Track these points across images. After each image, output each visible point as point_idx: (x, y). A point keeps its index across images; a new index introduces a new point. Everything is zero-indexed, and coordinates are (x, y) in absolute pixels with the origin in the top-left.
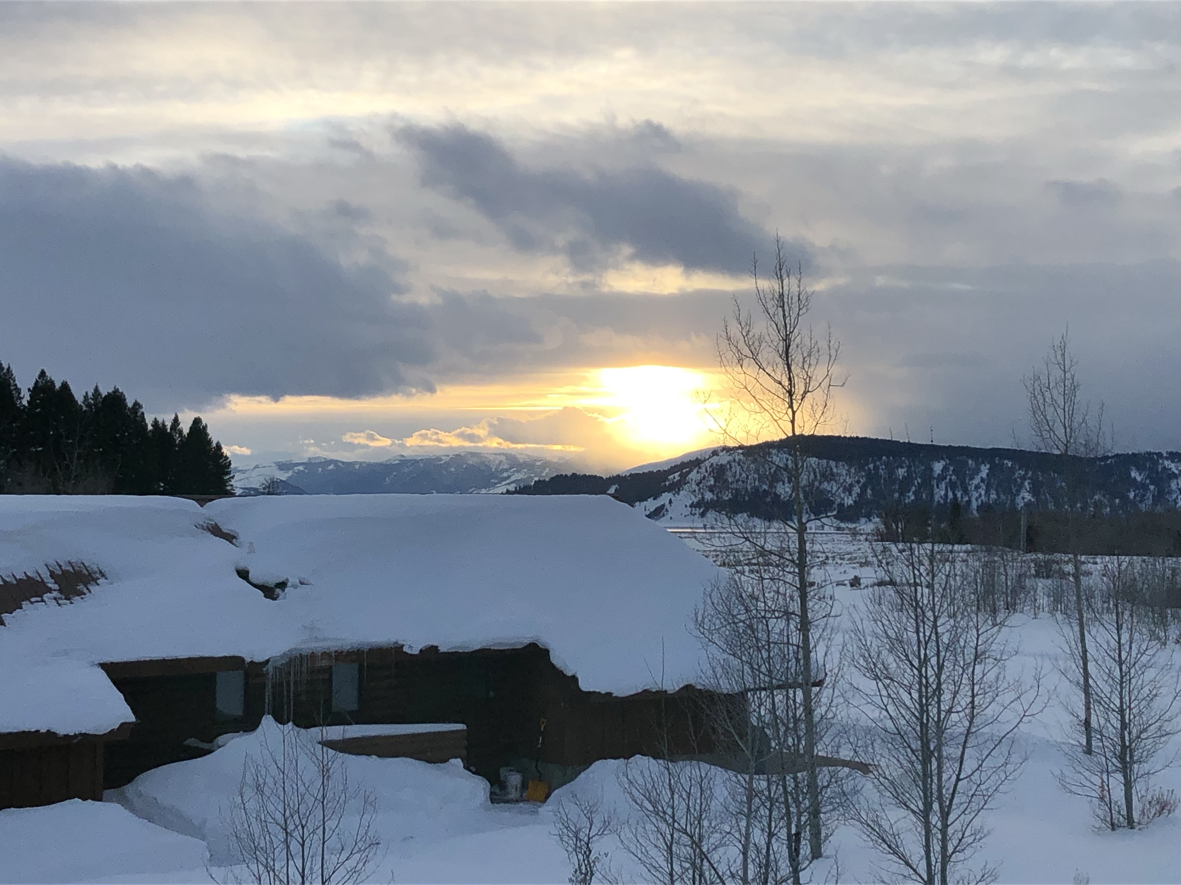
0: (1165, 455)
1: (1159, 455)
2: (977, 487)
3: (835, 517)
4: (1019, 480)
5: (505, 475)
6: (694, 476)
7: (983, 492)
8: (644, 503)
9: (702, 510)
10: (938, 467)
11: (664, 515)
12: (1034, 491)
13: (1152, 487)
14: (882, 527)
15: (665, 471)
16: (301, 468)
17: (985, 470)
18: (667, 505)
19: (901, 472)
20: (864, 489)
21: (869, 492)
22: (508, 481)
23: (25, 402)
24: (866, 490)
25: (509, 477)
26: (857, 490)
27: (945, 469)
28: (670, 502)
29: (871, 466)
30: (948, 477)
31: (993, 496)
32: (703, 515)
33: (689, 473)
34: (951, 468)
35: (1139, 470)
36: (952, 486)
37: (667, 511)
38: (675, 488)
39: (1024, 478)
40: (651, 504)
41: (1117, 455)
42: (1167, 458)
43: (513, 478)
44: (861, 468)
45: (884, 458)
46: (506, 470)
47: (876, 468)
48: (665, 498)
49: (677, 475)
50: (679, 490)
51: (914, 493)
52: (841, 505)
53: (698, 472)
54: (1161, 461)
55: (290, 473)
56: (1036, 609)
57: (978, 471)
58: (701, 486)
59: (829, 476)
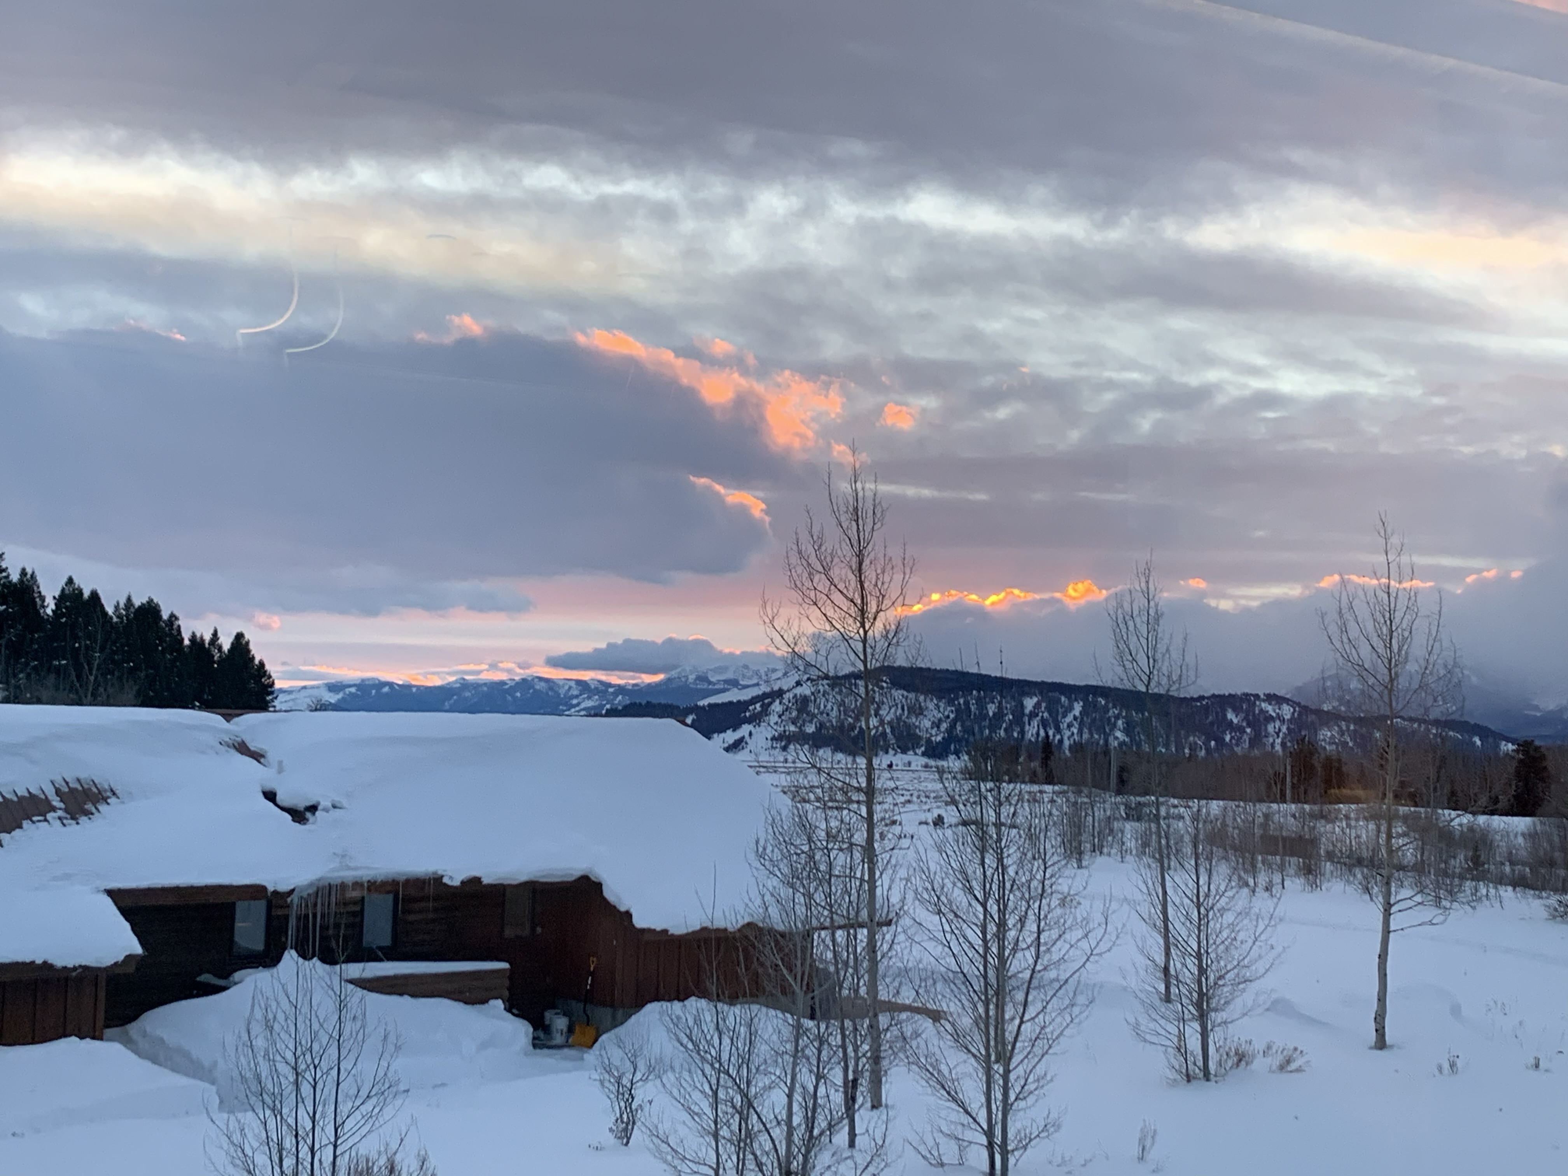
0: (1262, 696)
1: (1257, 696)
2: (1070, 726)
3: (924, 754)
4: (1113, 719)
5: (575, 702)
6: (777, 707)
7: (1075, 731)
8: (722, 735)
9: (783, 744)
10: (1029, 703)
11: (743, 748)
12: (1127, 731)
13: (1248, 730)
14: (970, 765)
15: (745, 701)
16: (353, 690)
17: (1078, 708)
18: (747, 738)
19: (992, 709)
20: (953, 726)
21: (959, 728)
22: (577, 709)
23: (49, 611)
24: (955, 724)
25: (578, 704)
26: (944, 726)
27: (1037, 706)
28: (750, 734)
29: (962, 701)
30: (1040, 714)
31: (1086, 736)
32: (784, 749)
33: (770, 704)
34: (1044, 705)
35: (1237, 711)
36: (1044, 724)
37: (746, 743)
38: (756, 719)
39: (1117, 717)
40: (730, 736)
41: (1214, 696)
42: (1264, 701)
43: (583, 706)
44: (950, 702)
45: (974, 692)
46: (577, 697)
47: (967, 703)
48: (745, 729)
49: (758, 706)
50: (760, 721)
51: (1005, 730)
52: (929, 741)
53: (780, 703)
54: (1258, 703)
55: (340, 696)
56: (1123, 854)
57: (1071, 708)
58: (783, 717)
59: (919, 711)
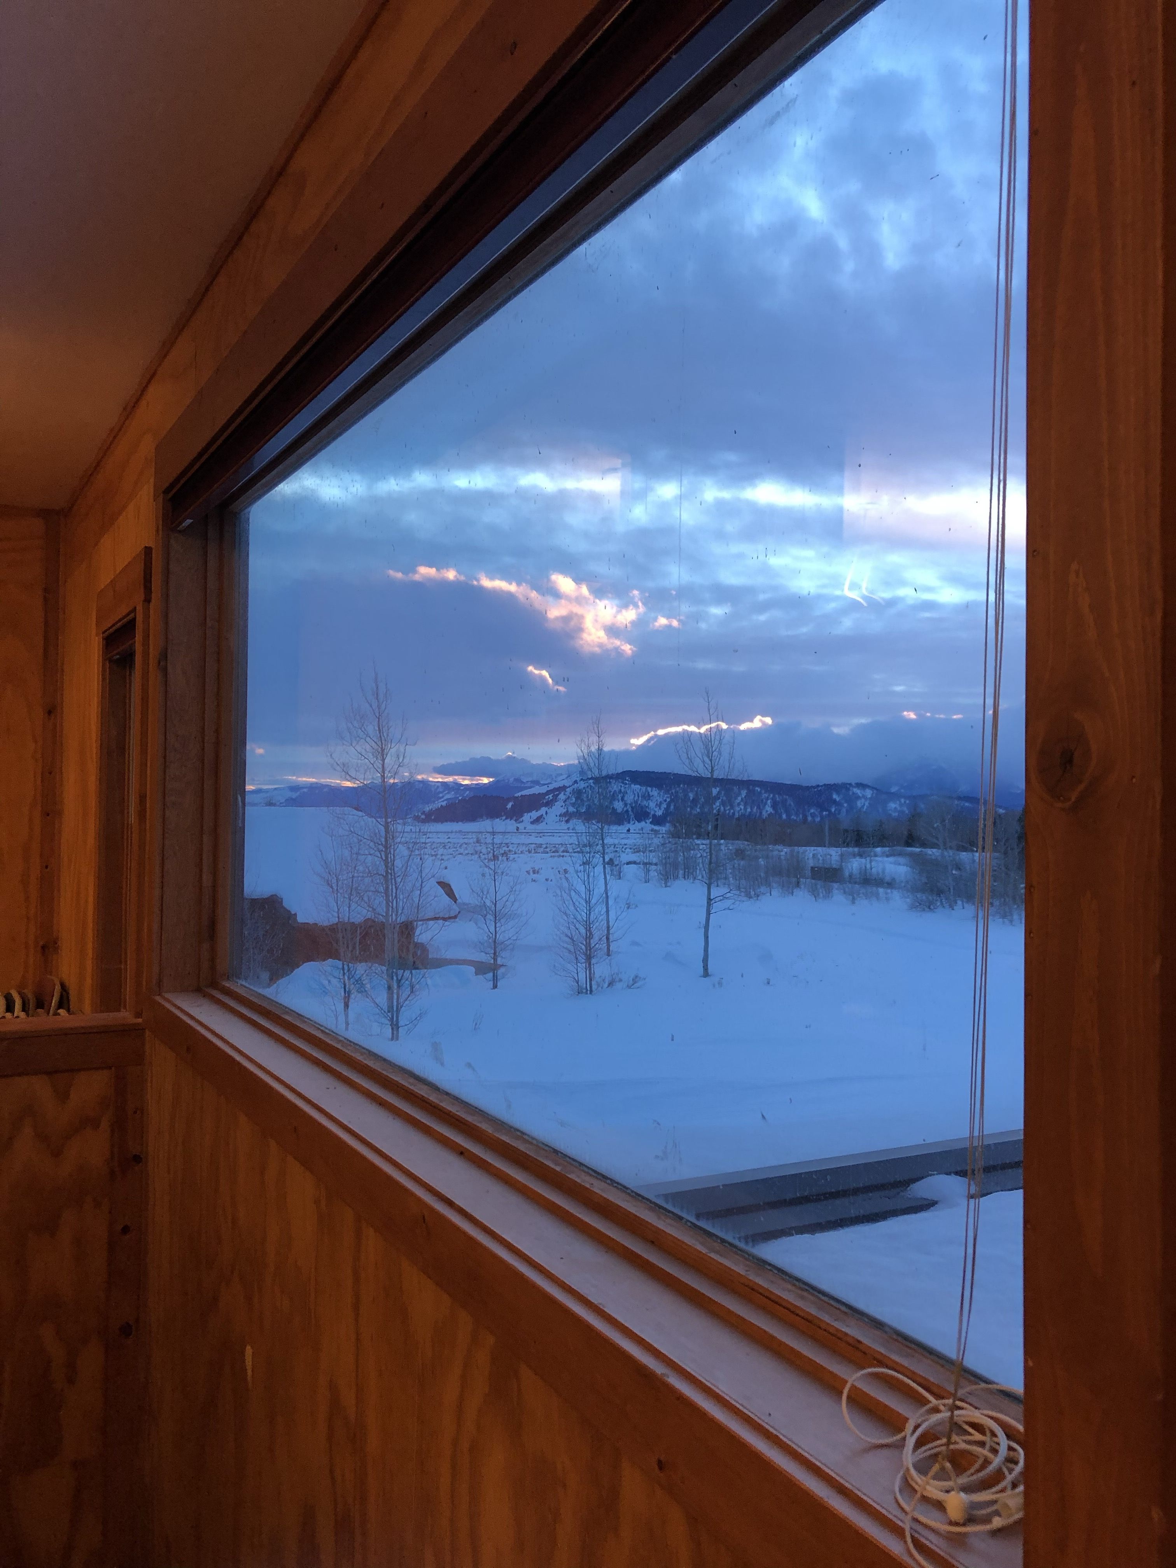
0: (853, 784)
1: (850, 784)
2: (739, 804)
3: (651, 823)
4: (764, 800)
5: (441, 795)
6: (562, 796)
7: (742, 807)
8: (530, 814)
9: (566, 819)
10: (715, 791)
11: (542, 822)
12: (774, 806)
13: (845, 805)
15: (543, 793)
17: (744, 793)
18: (544, 815)
19: (691, 796)
20: (669, 805)
21: (672, 807)
22: (442, 800)
25: (443, 797)
26: (664, 806)
27: (719, 793)
28: (546, 813)
29: (673, 791)
30: (721, 798)
31: (749, 810)
32: (567, 821)
33: (558, 795)
34: (723, 792)
35: (838, 793)
36: (723, 803)
37: (544, 819)
38: (549, 804)
39: (767, 799)
40: (534, 814)
41: (825, 785)
42: (855, 787)
43: (445, 798)
44: (667, 792)
45: (681, 786)
46: (442, 792)
47: (677, 792)
48: (543, 810)
49: (551, 796)
50: (552, 806)
51: (700, 808)
52: (654, 816)
53: (564, 794)
54: (851, 788)
57: (739, 794)
58: (566, 803)
59: (648, 797)
